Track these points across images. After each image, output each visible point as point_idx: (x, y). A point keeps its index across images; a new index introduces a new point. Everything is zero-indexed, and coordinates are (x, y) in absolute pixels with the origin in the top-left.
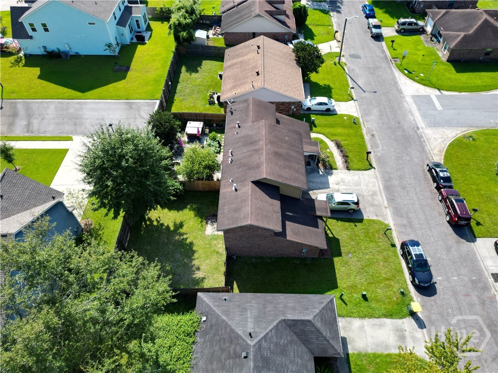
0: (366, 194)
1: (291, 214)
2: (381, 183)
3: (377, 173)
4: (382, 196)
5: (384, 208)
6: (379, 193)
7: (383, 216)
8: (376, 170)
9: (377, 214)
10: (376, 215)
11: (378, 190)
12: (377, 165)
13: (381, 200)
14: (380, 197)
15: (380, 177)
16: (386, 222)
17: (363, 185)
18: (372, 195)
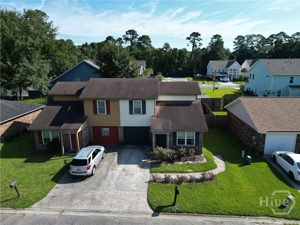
0: (99, 192)
1: (69, 109)
2: (116, 216)
3: (142, 216)
4: (88, 211)
5: (63, 208)
6: (95, 209)
7: (48, 204)
8: (150, 216)
9: (55, 198)
10: (55, 196)
11: (101, 208)
12: (164, 220)
13: (80, 208)
14: (85, 207)
15: (130, 218)
16: (35, 205)
17: (116, 192)
18: (93, 199)
